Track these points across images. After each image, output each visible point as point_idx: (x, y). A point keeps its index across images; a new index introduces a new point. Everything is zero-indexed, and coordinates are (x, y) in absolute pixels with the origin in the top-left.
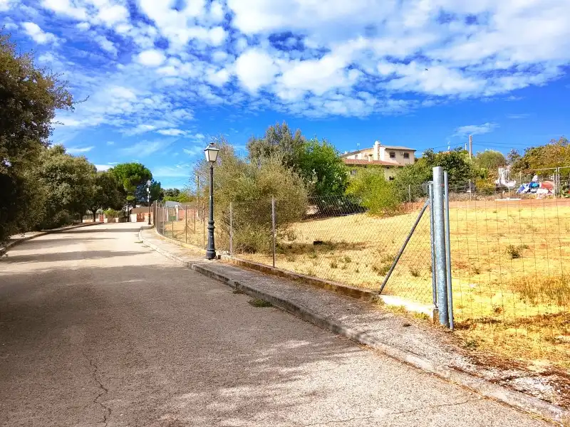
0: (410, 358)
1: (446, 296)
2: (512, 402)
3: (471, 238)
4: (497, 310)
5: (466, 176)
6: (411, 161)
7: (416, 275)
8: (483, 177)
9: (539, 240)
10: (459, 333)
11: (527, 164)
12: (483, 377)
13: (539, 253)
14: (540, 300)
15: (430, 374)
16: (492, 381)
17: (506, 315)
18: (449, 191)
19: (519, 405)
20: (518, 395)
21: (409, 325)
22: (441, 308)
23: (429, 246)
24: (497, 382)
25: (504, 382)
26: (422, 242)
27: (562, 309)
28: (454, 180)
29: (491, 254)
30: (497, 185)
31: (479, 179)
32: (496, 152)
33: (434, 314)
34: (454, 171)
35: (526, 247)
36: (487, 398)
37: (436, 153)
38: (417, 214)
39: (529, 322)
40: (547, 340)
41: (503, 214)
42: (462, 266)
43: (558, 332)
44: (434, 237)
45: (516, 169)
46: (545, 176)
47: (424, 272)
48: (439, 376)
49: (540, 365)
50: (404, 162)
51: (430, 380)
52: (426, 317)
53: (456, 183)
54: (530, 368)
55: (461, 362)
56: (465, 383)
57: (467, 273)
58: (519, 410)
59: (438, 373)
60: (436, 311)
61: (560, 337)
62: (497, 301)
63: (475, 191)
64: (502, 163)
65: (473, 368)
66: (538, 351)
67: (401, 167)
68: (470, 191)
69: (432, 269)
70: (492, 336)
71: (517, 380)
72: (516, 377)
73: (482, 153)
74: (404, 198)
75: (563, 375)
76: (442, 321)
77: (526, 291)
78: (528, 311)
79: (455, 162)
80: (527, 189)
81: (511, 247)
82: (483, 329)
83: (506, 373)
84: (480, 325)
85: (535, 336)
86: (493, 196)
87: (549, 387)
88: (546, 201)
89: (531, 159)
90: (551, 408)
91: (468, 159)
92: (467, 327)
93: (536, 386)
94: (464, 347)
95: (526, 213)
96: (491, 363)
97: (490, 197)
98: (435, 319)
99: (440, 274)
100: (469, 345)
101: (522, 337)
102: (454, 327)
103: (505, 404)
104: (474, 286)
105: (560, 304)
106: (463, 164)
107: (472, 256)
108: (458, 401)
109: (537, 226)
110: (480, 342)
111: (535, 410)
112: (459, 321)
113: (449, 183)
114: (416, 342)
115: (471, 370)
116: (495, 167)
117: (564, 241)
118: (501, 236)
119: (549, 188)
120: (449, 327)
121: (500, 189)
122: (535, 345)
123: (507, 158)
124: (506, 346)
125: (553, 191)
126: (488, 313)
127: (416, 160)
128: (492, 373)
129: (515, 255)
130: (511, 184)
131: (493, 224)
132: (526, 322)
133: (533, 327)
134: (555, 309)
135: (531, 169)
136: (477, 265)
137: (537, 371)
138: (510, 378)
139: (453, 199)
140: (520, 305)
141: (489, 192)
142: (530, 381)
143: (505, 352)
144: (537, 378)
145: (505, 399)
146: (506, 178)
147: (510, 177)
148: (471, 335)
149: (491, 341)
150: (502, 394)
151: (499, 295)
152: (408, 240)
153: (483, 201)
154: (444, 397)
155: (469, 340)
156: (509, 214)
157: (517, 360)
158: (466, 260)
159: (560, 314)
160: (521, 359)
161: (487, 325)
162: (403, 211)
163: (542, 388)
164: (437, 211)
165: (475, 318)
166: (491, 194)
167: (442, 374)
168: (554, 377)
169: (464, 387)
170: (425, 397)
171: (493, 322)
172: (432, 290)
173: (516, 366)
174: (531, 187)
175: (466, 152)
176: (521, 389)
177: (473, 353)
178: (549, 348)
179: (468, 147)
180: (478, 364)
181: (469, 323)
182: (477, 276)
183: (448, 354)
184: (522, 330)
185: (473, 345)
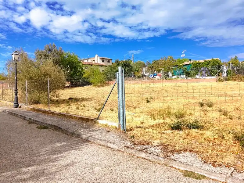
0: (109, 145)
1: (123, 118)
2: (147, 158)
3: (133, 95)
4: (142, 123)
5: (131, 71)
6: (110, 64)
7: (112, 111)
8: (137, 71)
9: (156, 95)
10: (128, 133)
11: (153, 66)
12: (136, 149)
13: (156, 100)
14: (157, 118)
15: (117, 150)
16: (140, 150)
17: (145, 124)
18: (125, 76)
19: (149, 158)
20: (149, 155)
21: (109, 131)
22: (121, 124)
23: (117, 98)
24: (142, 150)
25: (144, 150)
26: (114, 97)
27: (164, 121)
28: (127, 72)
29: (140, 101)
30: (142, 74)
31: (136, 72)
32: (142, 61)
33: (119, 126)
34: (127, 68)
35: (152, 98)
36: (138, 157)
37: (120, 61)
38: (113, 86)
39: (153, 127)
40: (159, 133)
41: (144, 86)
42: (129, 106)
43: (163, 130)
44: (119, 95)
45: (149, 68)
46: (159, 71)
47: (116, 109)
48: (120, 151)
49: (156, 142)
50: (108, 64)
51: (117, 153)
52: (116, 128)
53: (127, 73)
54: (153, 144)
55: (129, 144)
56: (130, 152)
57: (131, 109)
58: (149, 160)
59: (120, 149)
60: (119, 125)
61: (163, 131)
62: (142, 119)
63: (134, 76)
64: (144, 66)
65: (133, 146)
66: (156, 137)
67: (106, 66)
68: (133, 77)
69: (119, 108)
70: (140, 133)
71: (149, 149)
72: (148, 148)
73: (137, 62)
74: (108, 79)
75: (165, 146)
76: (122, 129)
77: (152, 115)
78: (153, 122)
79: (127, 65)
80: (153, 76)
81: (147, 98)
82: (137, 130)
83: (145, 147)
84: (136, 129)
85: (155, 132)
86: (141, 79)
87: (159, 150)
88: (158, 81)
89: (154, 65)
90: (160, 158)
91: (132, 64)
92: (131, 130)
93: (155, 151)
94: (130, 138)
95: (152, 85)
96: (139, 143)
97: (140, 79)
98: (119, 128)
99: (121, 110)
100: (132, 137)
101: (150, 132)
102: (126, 131)
103: (144, 159)
104: (134, 114)
105: (163, 119)
106: (130, 66)
107: (133, 102)
108: (127, 160)
109: (156, 90)
110: (135, 136)
111: (155, 160)
112: (128, 128)
113: (124, 73)
114: (112, 138)
115: (132, 147)
116: (142, 68)
117: (165, 96)
118: (144, 94)
119: (160, 76)
120: (124, 131)
121: (143, 76)
122: (155, 135)
123: (146, 64)
124: (145, 136)
125: (161, 77)
126: (139, 124)
127: (112, 63)
128: (140, 148)
129: (148, 101)
130: (147, 74)
131: (141, 90)
132: (152, 127)
133: (154, 128)
134: (161, 121)
135: (154, 69)
136: (135, 106)
137: (156, 145)
138: (146, 149)
139: (126, 80)
140: (150, 120)
141: (139, 77)
142: (153, 149)
143: (145, 139)
144: (156, 148)
145: (144, 157)
146: (145, 72)
147: (147, 72)
148: (132, 133)
149: (139, 135)
150: (143, 155)
151: (142, 117)
152: (109, 96)
153: (137, 81)
154: (122, 159)
155: (132, 135)
156: (147, 85)
157: (149, 141)
158: (131, 104)
159: (163, 123)
160: (150, 141)
161: (138, 129)
162: (107, 84)
163: (157, 151)
164: (120, 85)
165: (134, 126)
166: (140, 78)
167: (121, 150)
168: (161, 147)
169: (130, 154)
170: (115, 160)
171: (140, 127)
172: (118, 116)
173: (148, 144)
174: (154, 75)
175: (131, 61)
176: (150, 152)
177: (133, 140)
178: (160, 135)
179: (132, 59)
180: (135, 144)
181: (132, 128)
182: (135, 110)
183: (124, 141)
184: (150, 130)
185: (133, 137)
